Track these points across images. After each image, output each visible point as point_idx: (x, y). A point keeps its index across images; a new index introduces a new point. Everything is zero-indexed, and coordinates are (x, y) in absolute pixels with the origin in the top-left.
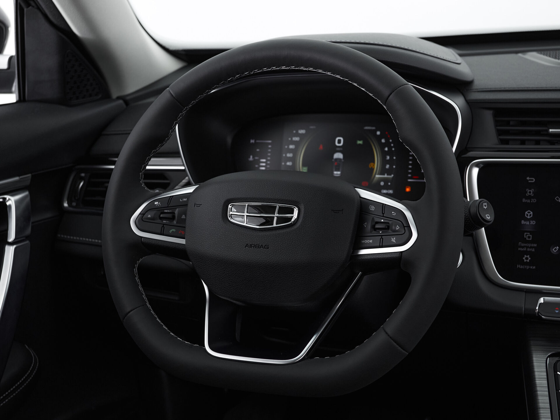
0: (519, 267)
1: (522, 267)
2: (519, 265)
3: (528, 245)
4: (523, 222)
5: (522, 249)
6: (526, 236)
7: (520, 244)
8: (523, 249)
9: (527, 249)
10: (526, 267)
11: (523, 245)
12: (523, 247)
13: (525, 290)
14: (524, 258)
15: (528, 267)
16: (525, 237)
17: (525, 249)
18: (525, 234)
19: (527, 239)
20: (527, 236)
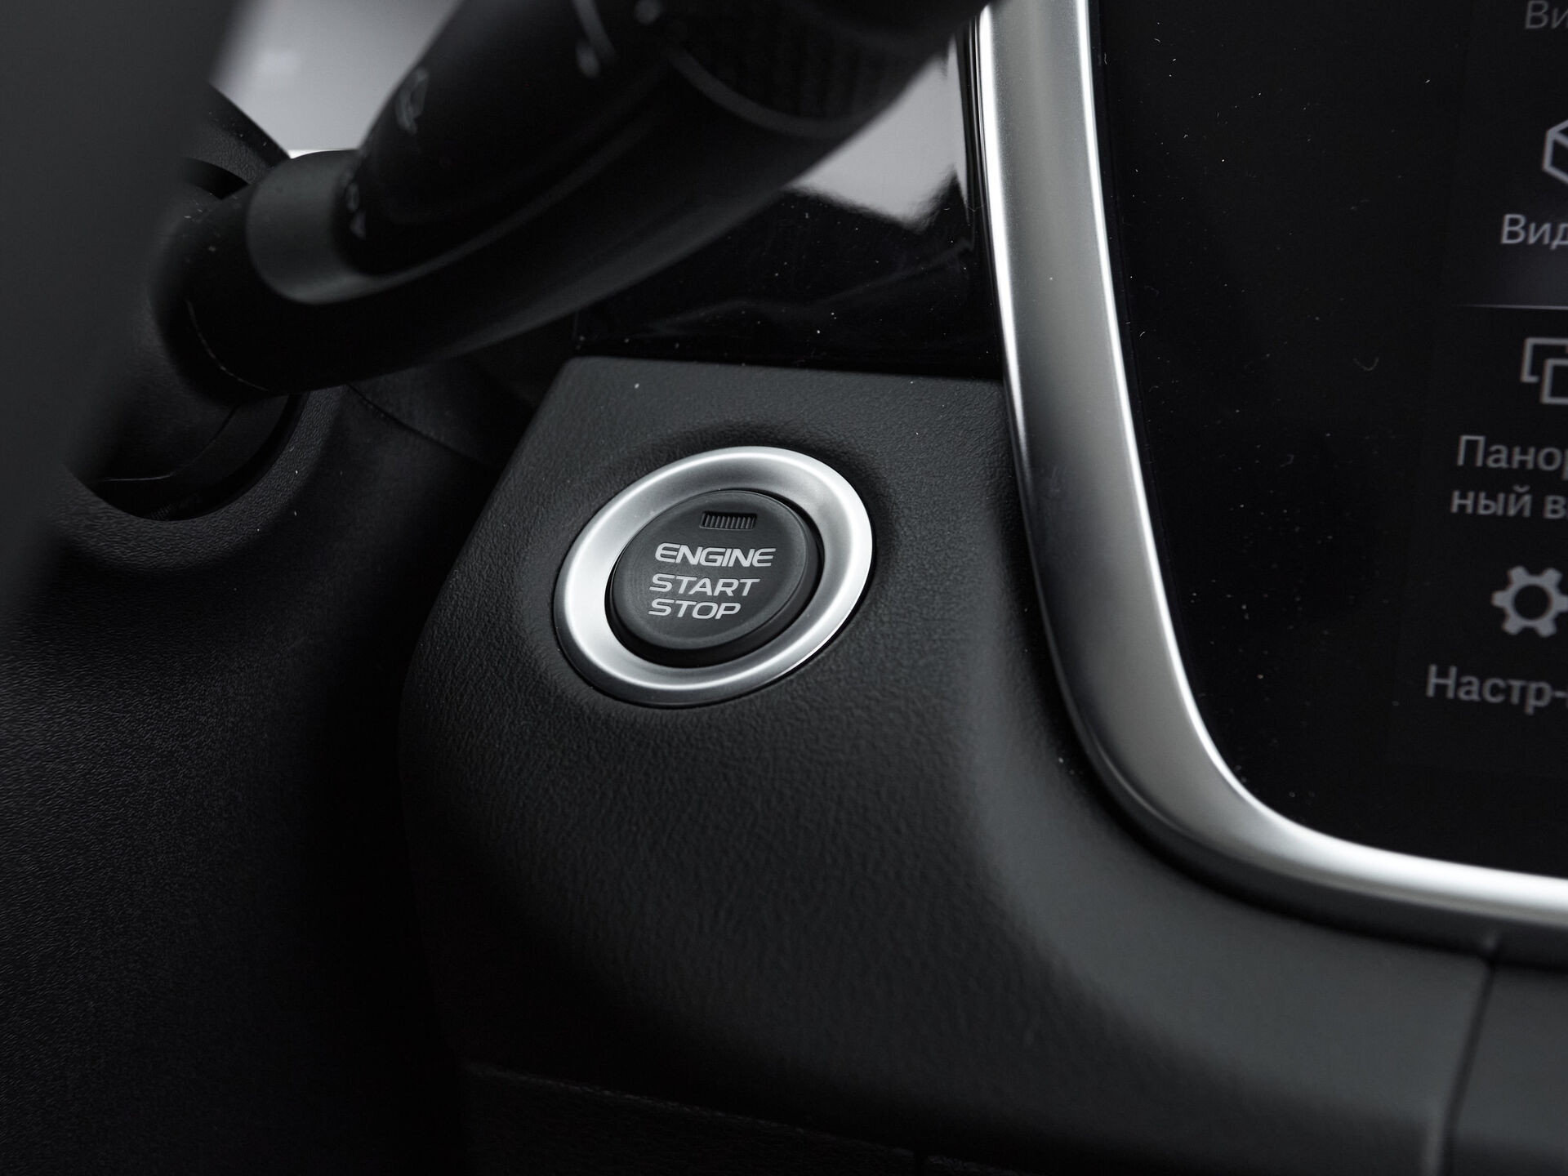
0: (1441, 689)
1: (1473, 690)
2: (1442, 673)
3: (1549, 459)
4: (1514, 229)
5: (1486, 506)
6: (1537, 369)
7: (1471, 446)
8: (1497, 508)
9: (1538, 506)
10: (1524, 691)
11: (1501, 458)
12: (1497, 482)
13: (1489, 942)
14: (1503, 599)
15: (1539, 694)
16: (1527, 377)
17: (1519, 503)
18: (1530, 342)
19: (1547, 399)
20: (1550, 363)
